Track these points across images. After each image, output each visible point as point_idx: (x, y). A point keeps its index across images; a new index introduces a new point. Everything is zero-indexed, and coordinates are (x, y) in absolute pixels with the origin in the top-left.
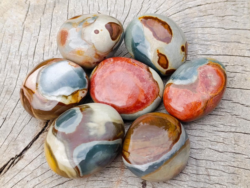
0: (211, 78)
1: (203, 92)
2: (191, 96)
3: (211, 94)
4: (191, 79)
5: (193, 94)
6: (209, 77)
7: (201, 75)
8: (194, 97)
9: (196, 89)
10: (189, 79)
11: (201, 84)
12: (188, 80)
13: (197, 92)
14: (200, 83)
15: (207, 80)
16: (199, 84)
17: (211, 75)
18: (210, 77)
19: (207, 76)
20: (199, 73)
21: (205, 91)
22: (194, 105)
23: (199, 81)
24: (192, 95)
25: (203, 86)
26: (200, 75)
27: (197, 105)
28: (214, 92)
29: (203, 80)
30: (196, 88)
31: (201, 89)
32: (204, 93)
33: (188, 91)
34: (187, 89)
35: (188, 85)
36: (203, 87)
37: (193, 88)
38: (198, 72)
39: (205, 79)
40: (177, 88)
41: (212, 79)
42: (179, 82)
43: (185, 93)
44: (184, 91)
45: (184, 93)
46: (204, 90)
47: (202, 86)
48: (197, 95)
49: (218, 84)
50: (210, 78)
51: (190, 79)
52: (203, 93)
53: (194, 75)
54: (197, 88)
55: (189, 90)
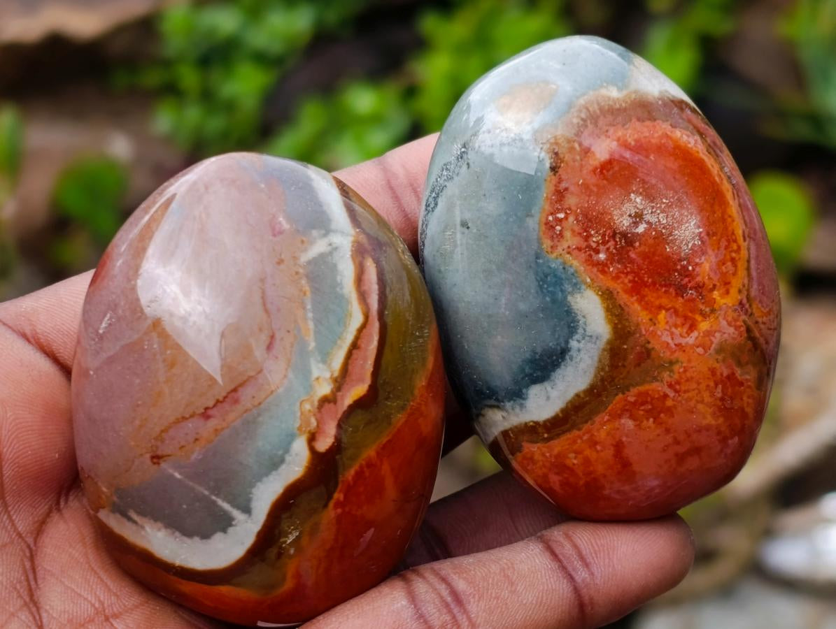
0: (648, 217)
1: (692, 327)
2: (669, 403)
3: (728, 292)
4: (580, 331)
5: (670, 386)
6: (636, 224)
7: (595, 258)
8: (685, 392)
9: (653, 353)
10: (574, 344)
11: (647, 307)
12: (573, 353)
13: (673, 357)
14: (637, 307)
15: (645, 256)
16: (638, 314)
17: (629, 208)
18: (638, 217)
19: (624, 235)
20: (575, 263)
21: (699, 318)
22: (721, 420)
23: (623, 298)
24: (671, 394)
25: (664, 301)
26: (590, 262)
27: (728, 404)
28: (729, 264)
29: (630, 277)
30: (650, 346)
31: (676, 326)
32: (704, 326)
33: (632, 399)
34: (620, 395)
35: (603, 369)
36: (667, 310)
37: (639, 365)
38: (564, 263)
39: (633, 255)
40: (569, 430)
41: (653, 219)
42: (548, 398)
43: (632, 417)
44: (620, 416)
45: (628, 423)
46: (686, 318)
47: (660, 307)
48: (685, 371)
49: (701, 210)
50: (641, 229)
51: (577, 337)
52: (695, 334)
53: (569, 298)
54: (654, 344)
55: (634, 391)
